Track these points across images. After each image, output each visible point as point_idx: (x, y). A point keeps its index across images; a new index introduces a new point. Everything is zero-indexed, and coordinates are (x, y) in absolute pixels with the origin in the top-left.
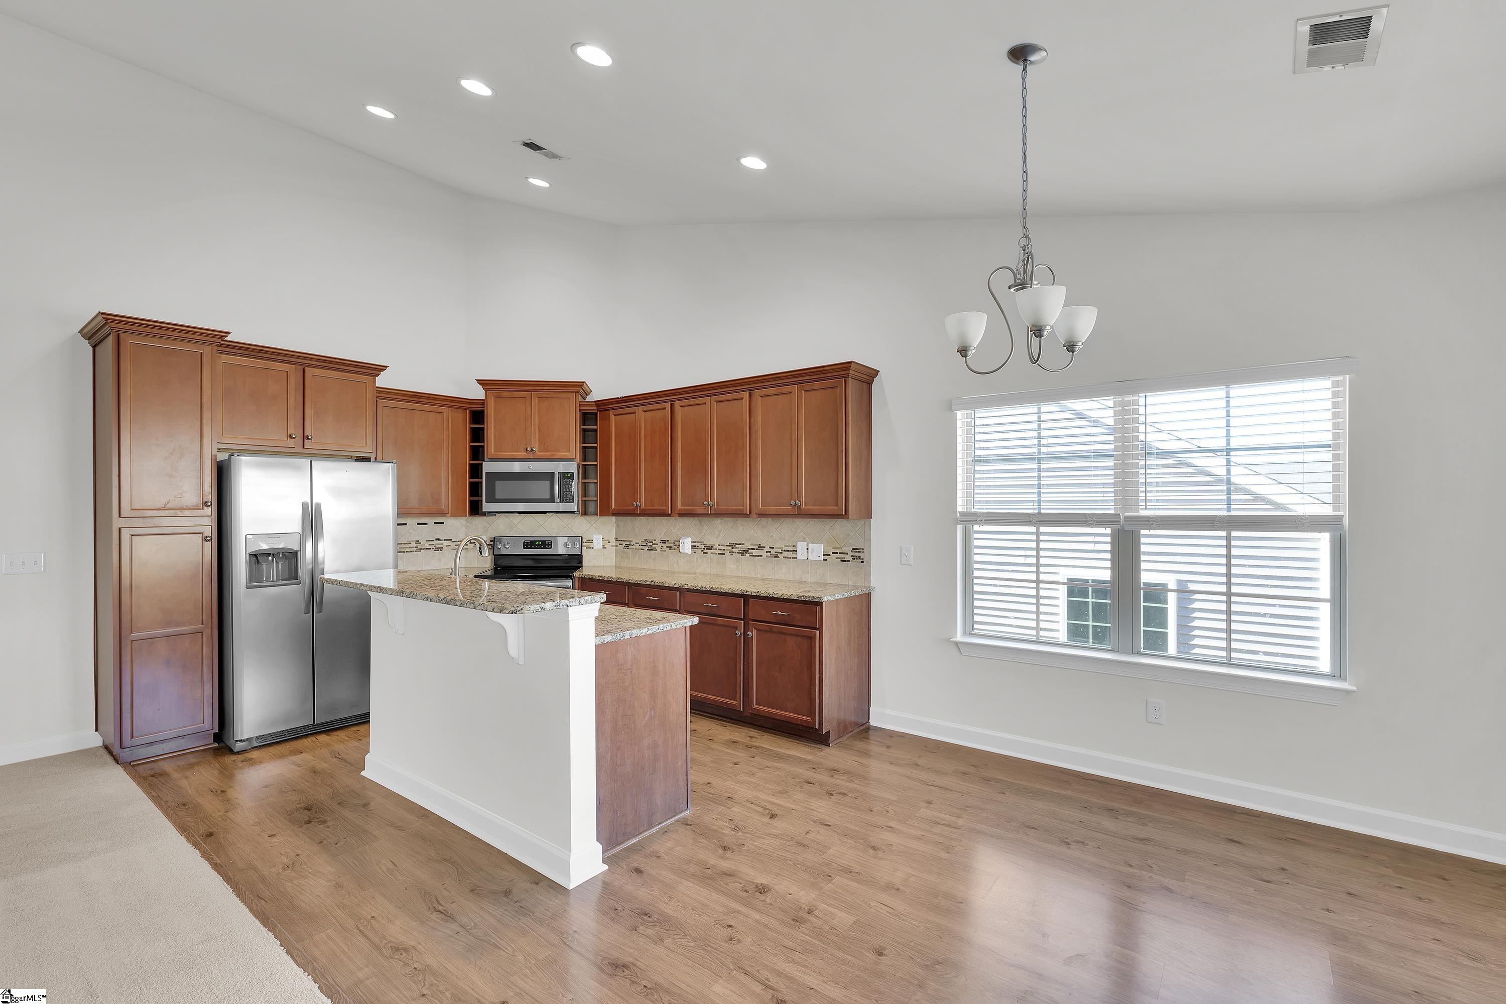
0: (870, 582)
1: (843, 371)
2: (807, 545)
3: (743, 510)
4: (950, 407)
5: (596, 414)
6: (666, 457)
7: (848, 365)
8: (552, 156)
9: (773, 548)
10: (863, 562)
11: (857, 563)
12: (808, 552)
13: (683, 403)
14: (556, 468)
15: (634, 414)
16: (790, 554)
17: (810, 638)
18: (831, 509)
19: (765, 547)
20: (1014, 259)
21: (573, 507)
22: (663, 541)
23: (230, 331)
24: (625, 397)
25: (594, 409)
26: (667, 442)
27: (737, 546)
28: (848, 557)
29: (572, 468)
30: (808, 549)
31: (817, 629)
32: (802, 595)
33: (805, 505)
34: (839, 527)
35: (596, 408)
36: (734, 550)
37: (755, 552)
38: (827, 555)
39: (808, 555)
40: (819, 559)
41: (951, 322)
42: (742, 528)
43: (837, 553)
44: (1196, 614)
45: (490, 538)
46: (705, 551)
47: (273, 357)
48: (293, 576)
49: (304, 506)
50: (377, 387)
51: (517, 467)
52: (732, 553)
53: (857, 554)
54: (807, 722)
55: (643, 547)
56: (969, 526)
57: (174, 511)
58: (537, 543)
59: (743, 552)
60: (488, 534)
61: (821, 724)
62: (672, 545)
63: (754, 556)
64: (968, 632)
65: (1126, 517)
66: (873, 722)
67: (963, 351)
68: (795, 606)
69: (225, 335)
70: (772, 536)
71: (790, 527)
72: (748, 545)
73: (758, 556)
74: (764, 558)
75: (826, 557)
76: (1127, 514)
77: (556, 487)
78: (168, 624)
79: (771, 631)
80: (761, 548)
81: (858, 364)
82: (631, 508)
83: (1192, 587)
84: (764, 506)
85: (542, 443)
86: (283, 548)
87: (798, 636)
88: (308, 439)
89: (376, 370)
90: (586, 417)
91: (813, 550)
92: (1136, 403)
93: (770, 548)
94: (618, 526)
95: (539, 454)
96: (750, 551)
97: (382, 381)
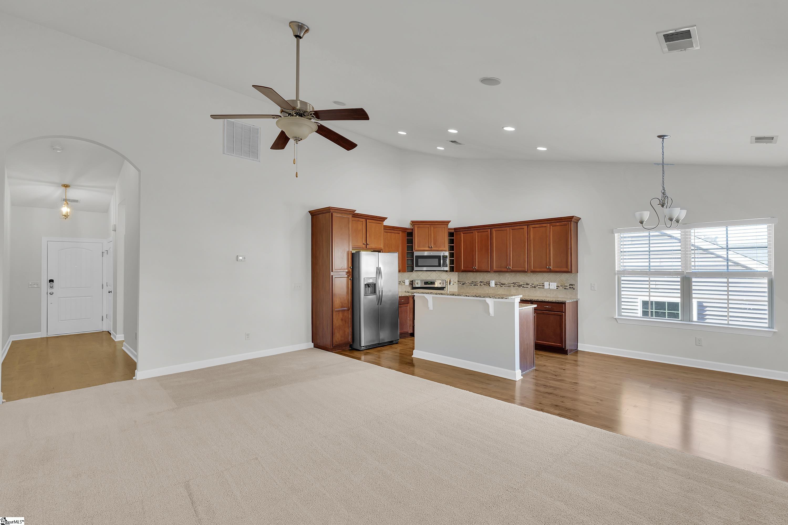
0: (577, 297)
1: (570, 219)
2: (549, 283)
3: (524, 270)
4: (613, 232)
5: (453, 233)
6: (488, 250)
7: (573, 217)
8: (460, 144)
9: (533, 284)
10: (574, 289)
11: (572, 290)
12: (549, 286)
13: (496, 229)
14: (442, 254)
15: (472, 233)
16: (541, 287)
17: (561, 316)
18: (565, 269)
19: (529, 284)
20: (660, 196)
21: (447, 269)
22: (481, 282)
23: (356, 210)
24: (469, 227)
25: (453, 231)
26: (489, 244)
27: (516, 284)
28: (567, 288)
29: (447, 254)
30: (549, 285)
31: (564, 312)
32: (557, 300)
33: (553, 268)
34: (564, 277)
35: (454, 230)
36: (515, 285)
37: (524, 286)
38: (558, 287)
39: (549, 287)
40: (555, 288)
41: (637, 214)
42: (518, 277)
43: (563, 286)
44: (707, 317)
45: (411, 281)
46: (501, 286)
47: (360, 217)
48: (374, 292)
49: (377, 267)
50: (384, 225)
51: (426, 254)
52: (514, 286)
53: (572, 286)
54: (560, 346)
55: (472, 284)
56: (620, 276)
57: (343, 270)
58: (429, 283)
59: (519, 286)
60: (409, 279)
61: (565, 347)
62: (486, 283)
63: (524, 287)
64: (619, 315)
65: (687, 272)
66: (579, 349)
67: (642, 222)
68: (554, 304)
69: (355, 211)
70: (533, 280)
71: (541, 276)
72: (521, 283)
73: (526, 287)
74: (529, 288)
75: (557, 288)
76: (687, 271)
77: (442, 261)
78: (342, 307)
79: (543, 314)
80: (528, 284)
81: (577, 217)
82: (472, 269)
83: (705, 304)
84: (534, 268)
85: (434, 244)
86: (372, 283)
87: (555, 315)
88: (368, 244)
89: (384, 219)
90: (451, 234)
91: (552, 285)
92: (690, 232)
93: (532, 284)
94: (459, 276)
95: (433, 248)
96: (522, 286)
97: (386, 223)
